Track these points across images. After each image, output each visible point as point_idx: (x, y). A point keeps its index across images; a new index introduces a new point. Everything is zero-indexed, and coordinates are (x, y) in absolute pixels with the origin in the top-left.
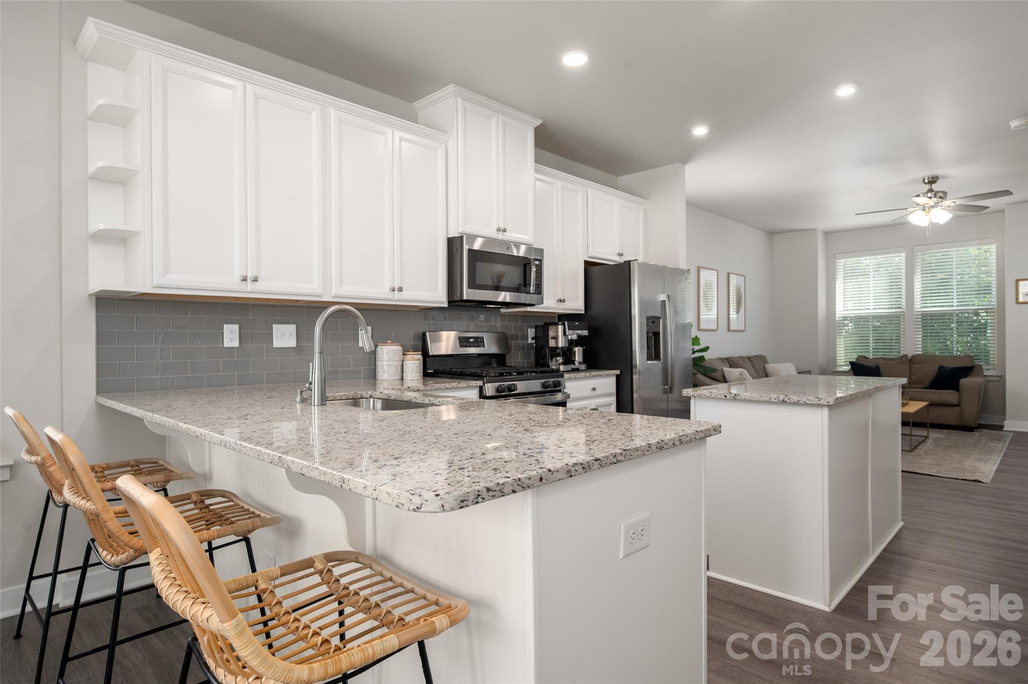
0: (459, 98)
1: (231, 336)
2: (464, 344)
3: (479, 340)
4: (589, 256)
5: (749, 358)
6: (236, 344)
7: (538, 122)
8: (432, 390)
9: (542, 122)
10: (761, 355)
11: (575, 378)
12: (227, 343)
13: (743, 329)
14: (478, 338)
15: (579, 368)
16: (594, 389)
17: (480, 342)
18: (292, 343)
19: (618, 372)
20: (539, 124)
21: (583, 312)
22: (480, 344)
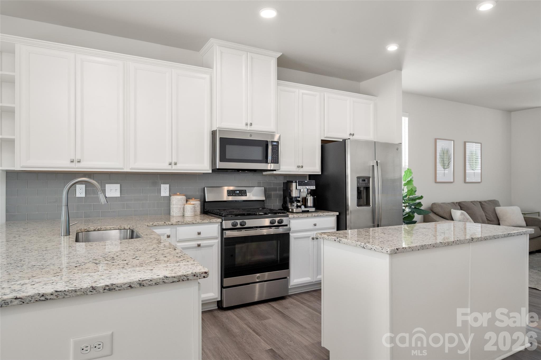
0: (217, 46)
1: (80, 191)
2: (231, 194)
3: (243, 192)
4: (325, 137)
5: (480, 202)
6: (83, 195)
7: (279, 54)
8: (182, 224)
9: (282, 54)
10: (494, 200)
11: (299, 218)
12: (78, 195)
13: (480, 181)
14: (242, 190)
15: (309, 211)
16: (315, 225)
17: (243, 193)
18: (118, 194)
19: (337, 213)
20: (280, 55)
21: (320, 173)
22: (243, 194)
